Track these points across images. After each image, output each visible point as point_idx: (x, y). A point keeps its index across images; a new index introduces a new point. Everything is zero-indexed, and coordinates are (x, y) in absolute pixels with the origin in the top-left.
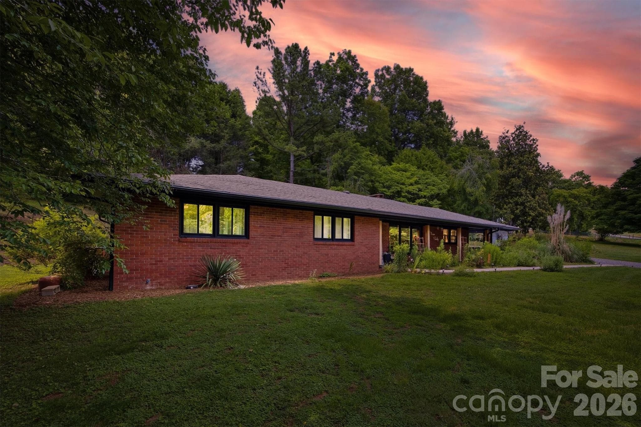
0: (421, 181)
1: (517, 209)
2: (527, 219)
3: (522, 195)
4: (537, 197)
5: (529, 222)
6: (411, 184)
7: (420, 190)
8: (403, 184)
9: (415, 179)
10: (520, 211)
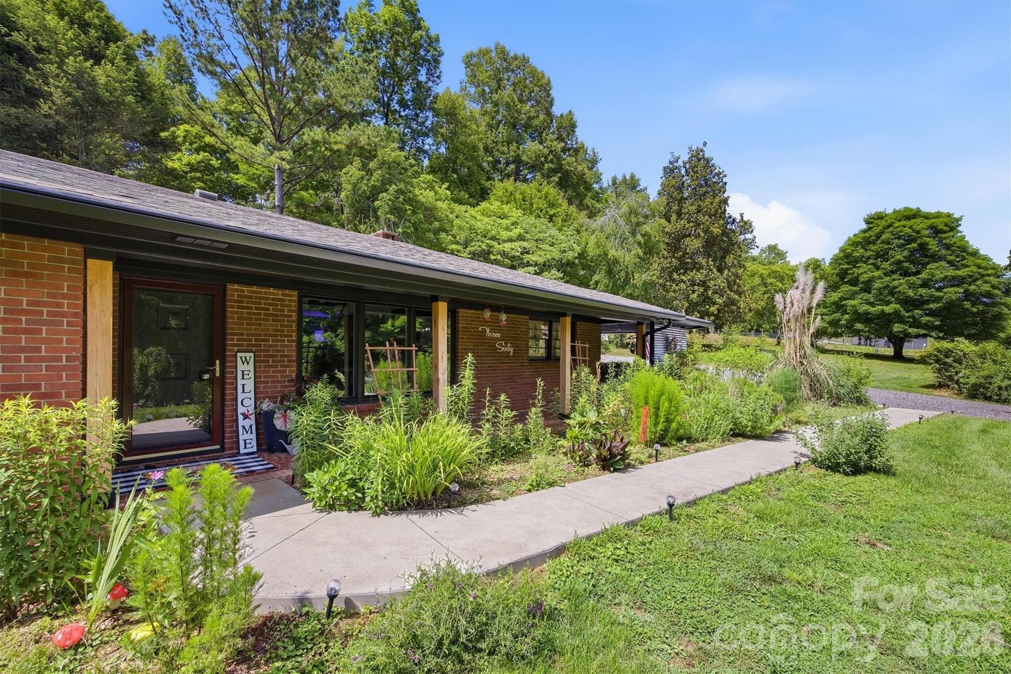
0: (528, 236)
1: (694, 292)
2: (709, 309)
3: (701, 267)
4: (726, 272)
5: (713, 314)
6: (511, 240)
7: (526, 252)
8: (493, 238)
9: (517, 231)
10: (699, 296)
